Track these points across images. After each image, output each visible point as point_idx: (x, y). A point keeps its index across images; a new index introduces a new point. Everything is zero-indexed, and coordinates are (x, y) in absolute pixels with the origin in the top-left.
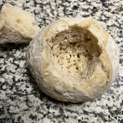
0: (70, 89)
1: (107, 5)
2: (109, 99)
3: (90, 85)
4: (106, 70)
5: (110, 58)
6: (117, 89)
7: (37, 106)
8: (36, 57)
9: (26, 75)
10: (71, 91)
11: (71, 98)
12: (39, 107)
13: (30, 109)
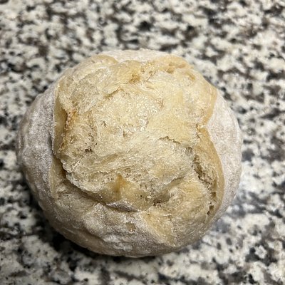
0: (119, 227)
1: (219, 22)
2: (219, 247)
3: (169, 217)
4: (208, 180)
5: (218, 150)
6: (238, 222)
7: (46, 265)
8: (37, 147)
9: (19, 187)
10: (123, 230)
11: (125, 248)
12: (49, 266)
13: (27, 271)
